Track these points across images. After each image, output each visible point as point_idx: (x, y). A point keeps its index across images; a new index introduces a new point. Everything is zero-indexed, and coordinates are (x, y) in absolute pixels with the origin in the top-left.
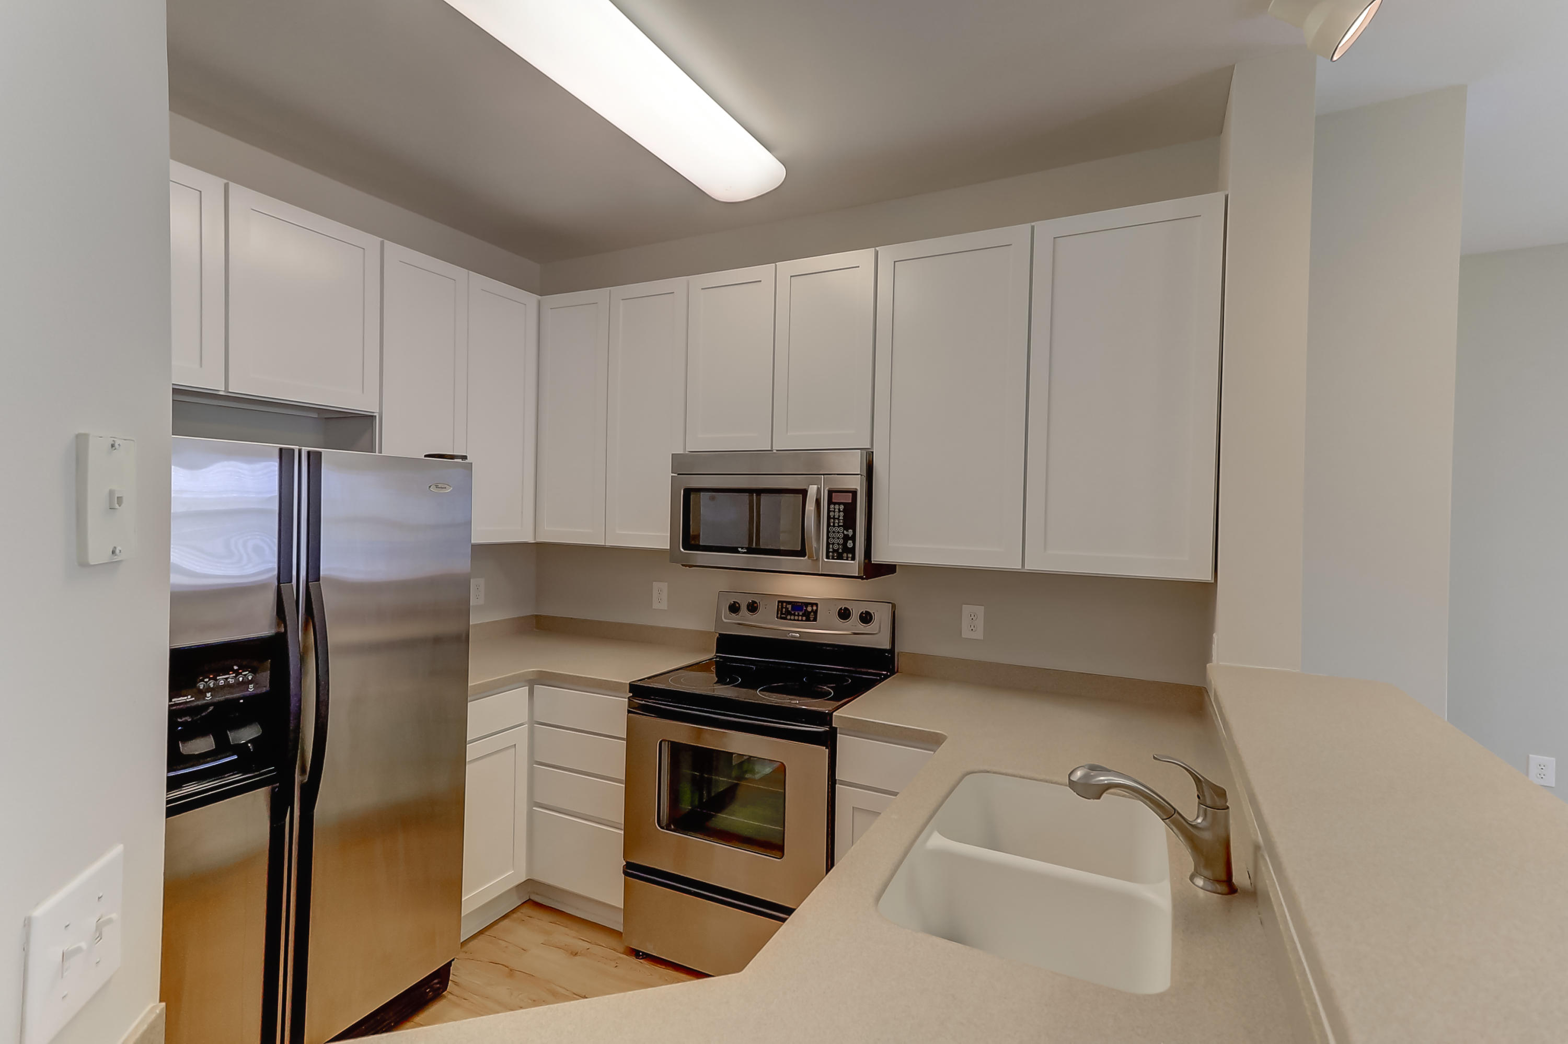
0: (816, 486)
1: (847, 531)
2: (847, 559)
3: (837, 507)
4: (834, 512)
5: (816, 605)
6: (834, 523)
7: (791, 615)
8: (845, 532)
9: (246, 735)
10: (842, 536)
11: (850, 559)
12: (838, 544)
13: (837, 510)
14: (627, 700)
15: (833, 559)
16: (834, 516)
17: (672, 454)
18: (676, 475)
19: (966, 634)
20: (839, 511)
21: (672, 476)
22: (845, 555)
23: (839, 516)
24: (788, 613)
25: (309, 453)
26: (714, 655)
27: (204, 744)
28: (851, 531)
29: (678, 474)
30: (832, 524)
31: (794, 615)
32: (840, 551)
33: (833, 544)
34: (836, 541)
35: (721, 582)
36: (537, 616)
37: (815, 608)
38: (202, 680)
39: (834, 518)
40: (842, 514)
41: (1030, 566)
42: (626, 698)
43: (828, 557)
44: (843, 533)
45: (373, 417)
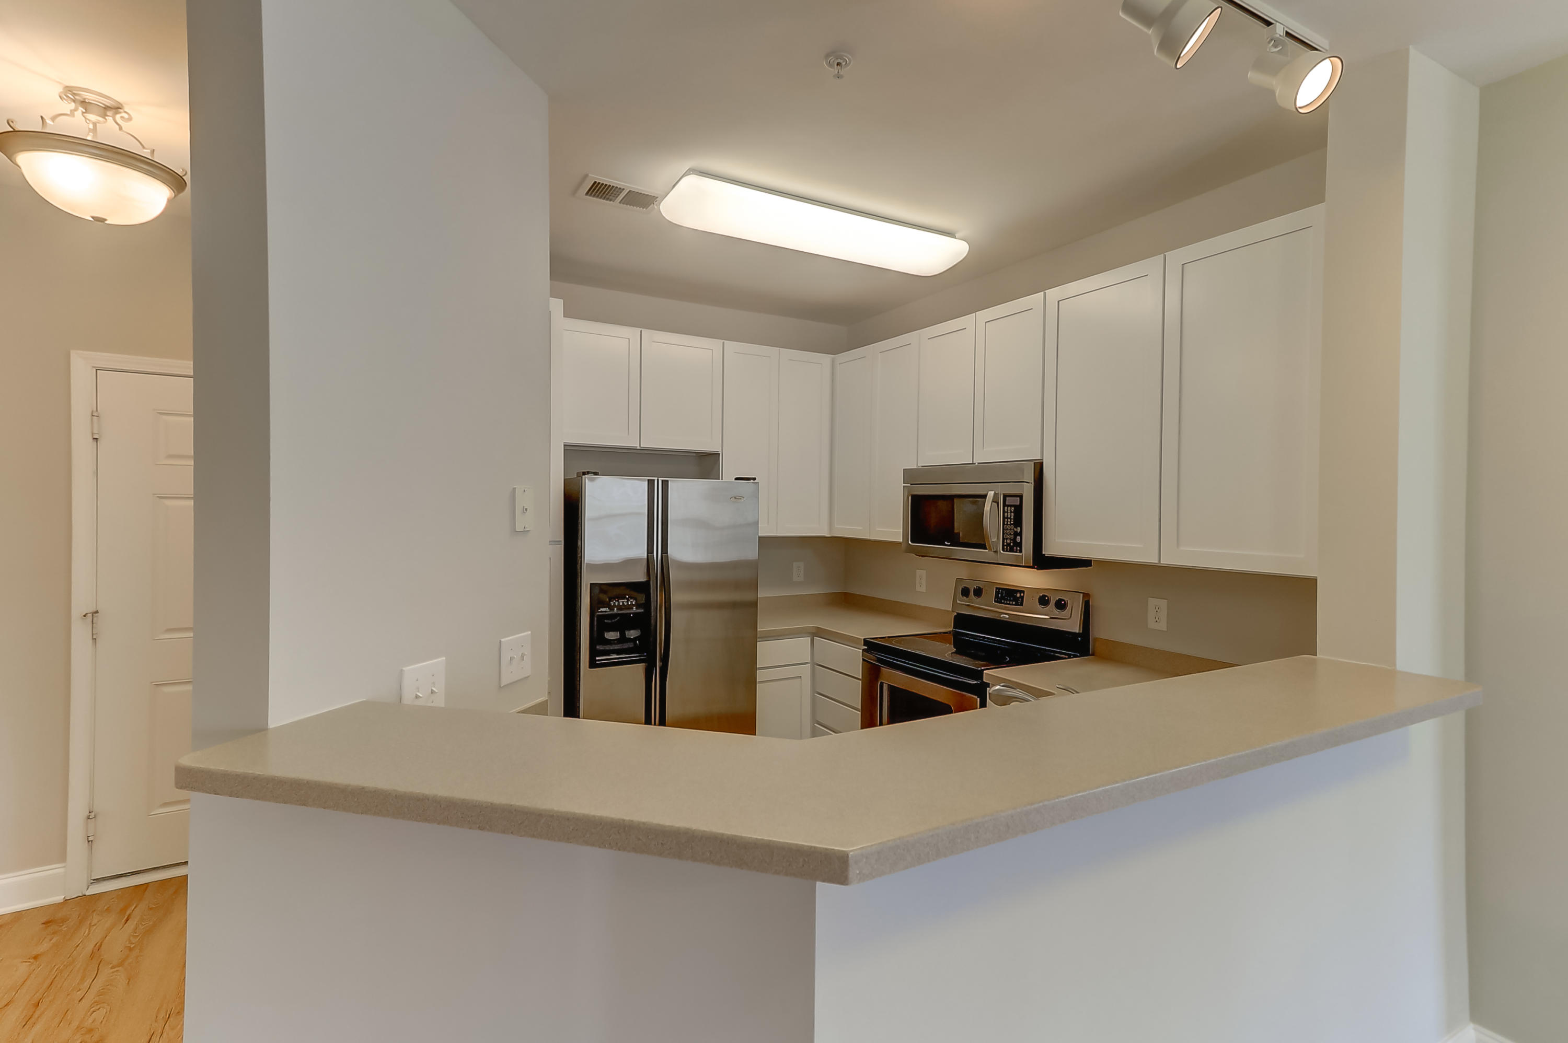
0: (993, 492)
1: (1016, 528)
2: (1016, 552)
3: (1009, 508)
4: (1007, 512)
5: (1023, 592)
6: (1007, 522)
7: (1005, 600)
8: (1015, 529)
9: (632, 634)
10: (1012, 533)
11: (1018, 551)
12: (1010, 539)
13: (1009, 511)
14: (861, 651)
15: (1007, 551)
16: (1008, 516)
17: (904, 469)
18: (909, 485)
19: (1152, 624)
20: (1011, 512)
21: (904, 486)
22: (1015, 548)
23: (1011, 516)
24: (1003, 598)
25: (663, 481)
26: (951, 629)
27: (612, 635)
28: (1019, 528)
29: (911, 484)
30: (1006, 523)
31: (1007, 600)
32: (1012, 544)
33: (1007, 539)
34: (1009, 537)
35: (962, 572)
36: (845, 594)
37: (1022, 595)
38: (613, 601)
39: (1007, 518)
40: (1012, 514)
41: (1165, 561)
42: (860, 649)
43: (1003, 550)
44: (1013, 530)
45: (719, 454)
